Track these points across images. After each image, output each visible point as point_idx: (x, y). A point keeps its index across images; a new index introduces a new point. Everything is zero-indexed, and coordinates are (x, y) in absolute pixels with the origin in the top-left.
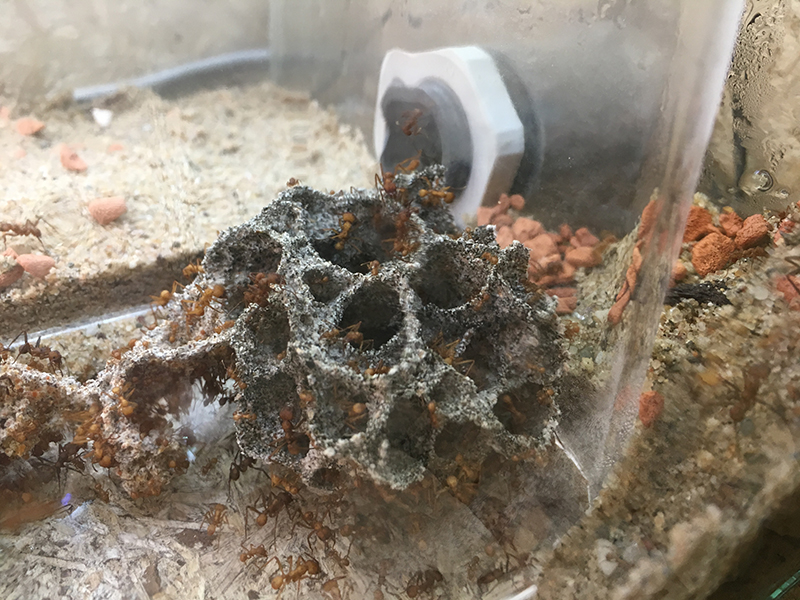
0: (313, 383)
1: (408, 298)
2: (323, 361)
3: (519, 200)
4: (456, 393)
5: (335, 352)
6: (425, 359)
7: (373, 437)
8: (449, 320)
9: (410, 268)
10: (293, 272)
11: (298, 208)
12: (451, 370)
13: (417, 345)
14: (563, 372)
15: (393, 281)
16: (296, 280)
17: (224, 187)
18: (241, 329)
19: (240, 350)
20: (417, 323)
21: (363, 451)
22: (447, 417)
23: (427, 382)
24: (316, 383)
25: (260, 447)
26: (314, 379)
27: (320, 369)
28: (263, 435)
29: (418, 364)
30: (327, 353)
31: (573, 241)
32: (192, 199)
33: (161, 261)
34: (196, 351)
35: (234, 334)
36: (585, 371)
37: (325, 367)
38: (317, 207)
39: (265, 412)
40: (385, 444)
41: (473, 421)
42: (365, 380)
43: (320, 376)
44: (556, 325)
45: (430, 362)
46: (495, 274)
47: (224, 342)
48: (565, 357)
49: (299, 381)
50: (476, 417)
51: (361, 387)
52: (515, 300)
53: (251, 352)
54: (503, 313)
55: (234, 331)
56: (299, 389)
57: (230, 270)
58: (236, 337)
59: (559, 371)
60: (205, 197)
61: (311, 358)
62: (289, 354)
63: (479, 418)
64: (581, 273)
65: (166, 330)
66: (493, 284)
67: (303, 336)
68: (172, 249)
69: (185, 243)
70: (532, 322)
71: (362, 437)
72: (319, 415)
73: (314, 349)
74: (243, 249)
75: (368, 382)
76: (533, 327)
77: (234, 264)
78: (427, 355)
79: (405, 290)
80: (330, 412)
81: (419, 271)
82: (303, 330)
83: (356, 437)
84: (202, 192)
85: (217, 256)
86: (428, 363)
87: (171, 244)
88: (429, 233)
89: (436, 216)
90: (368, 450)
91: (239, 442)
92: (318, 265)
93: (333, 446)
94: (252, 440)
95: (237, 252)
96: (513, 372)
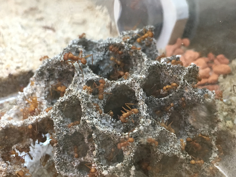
0: (95, 138)
1: (140, 94)
2: (100, 126)
3: (187, 41)
4: (167, 141)
5: (104, 121)
6: (151, 124)
7: (127, 165)
8: (160, 104)
9: (141, 78)
10: (81, 81)
11: (81, 48)
12: (164, 129)
13: (147, 117)
14: (218, 128)
15: (131, 85)
16: (82, 85)
17: (39, 38)
18: (56, 110)
19: (56, 121)
20: (145, 106)
21: (122, 171)
22: (164, 154)
23: (152, 136)
24: (96, 137)
25: (66, 169)
26: (96, 136)
27: (98, 130)
28: (68, 163)
29: (148, 127)
30: (101, 122)
31: (216, 61)
32: (24, 44)
33: (10, 76)
34: (33, 122)
35: (52, 113)
36: (228, 127)
37: (101, 129)
38: (89, 48)
39: (68, 152)
40: (133, 168)
41: (176, 155)
42: (122, 135)
43: (99, 134)
44: (216, 105)
45: (153, 125)
46: (184, 80)
47: (47, 117)
48: (219, 121)
49: (86, 136)
50: (178, 153)
51: (119, 139)
52: (194, 93)
53: (61, 122)
54: (188, 100)
55: (52, 111)
56: (86, 140)
57: (47, 80)
58: (54, 114)
59: (216, 128)
60: (30, 42)
61: (94, 125)
62: (81, 122)
63: (179, 154)
64: (221, 78)
65: (16, 111)
66: (183, 86)
67: (89, 114)
68: (16, 70)
69: (22, 66)
70: (203, 104)
71: (122, 165)
72: (98, 154)
73: (95, 120)
74: (54, 69)
75: (123, 137)
76: (204, 107)
77: (49, 77)
78: (152, 122)
79: (138, 89)
80: (103, 152)
81: (145, 79)
82: (89, 111)
83: (119, 165)
84: (29, 41)
85: (41, 74)
86: (152, 126)
87: (15, 67)
88: (149, 60)
89: (150, 51)
90: (124, 172)
91: (56, 167)
92: (93, 77)
93: (107, 170)
94: (62, 166)
95: (51, 71)
96: (193, 129)
